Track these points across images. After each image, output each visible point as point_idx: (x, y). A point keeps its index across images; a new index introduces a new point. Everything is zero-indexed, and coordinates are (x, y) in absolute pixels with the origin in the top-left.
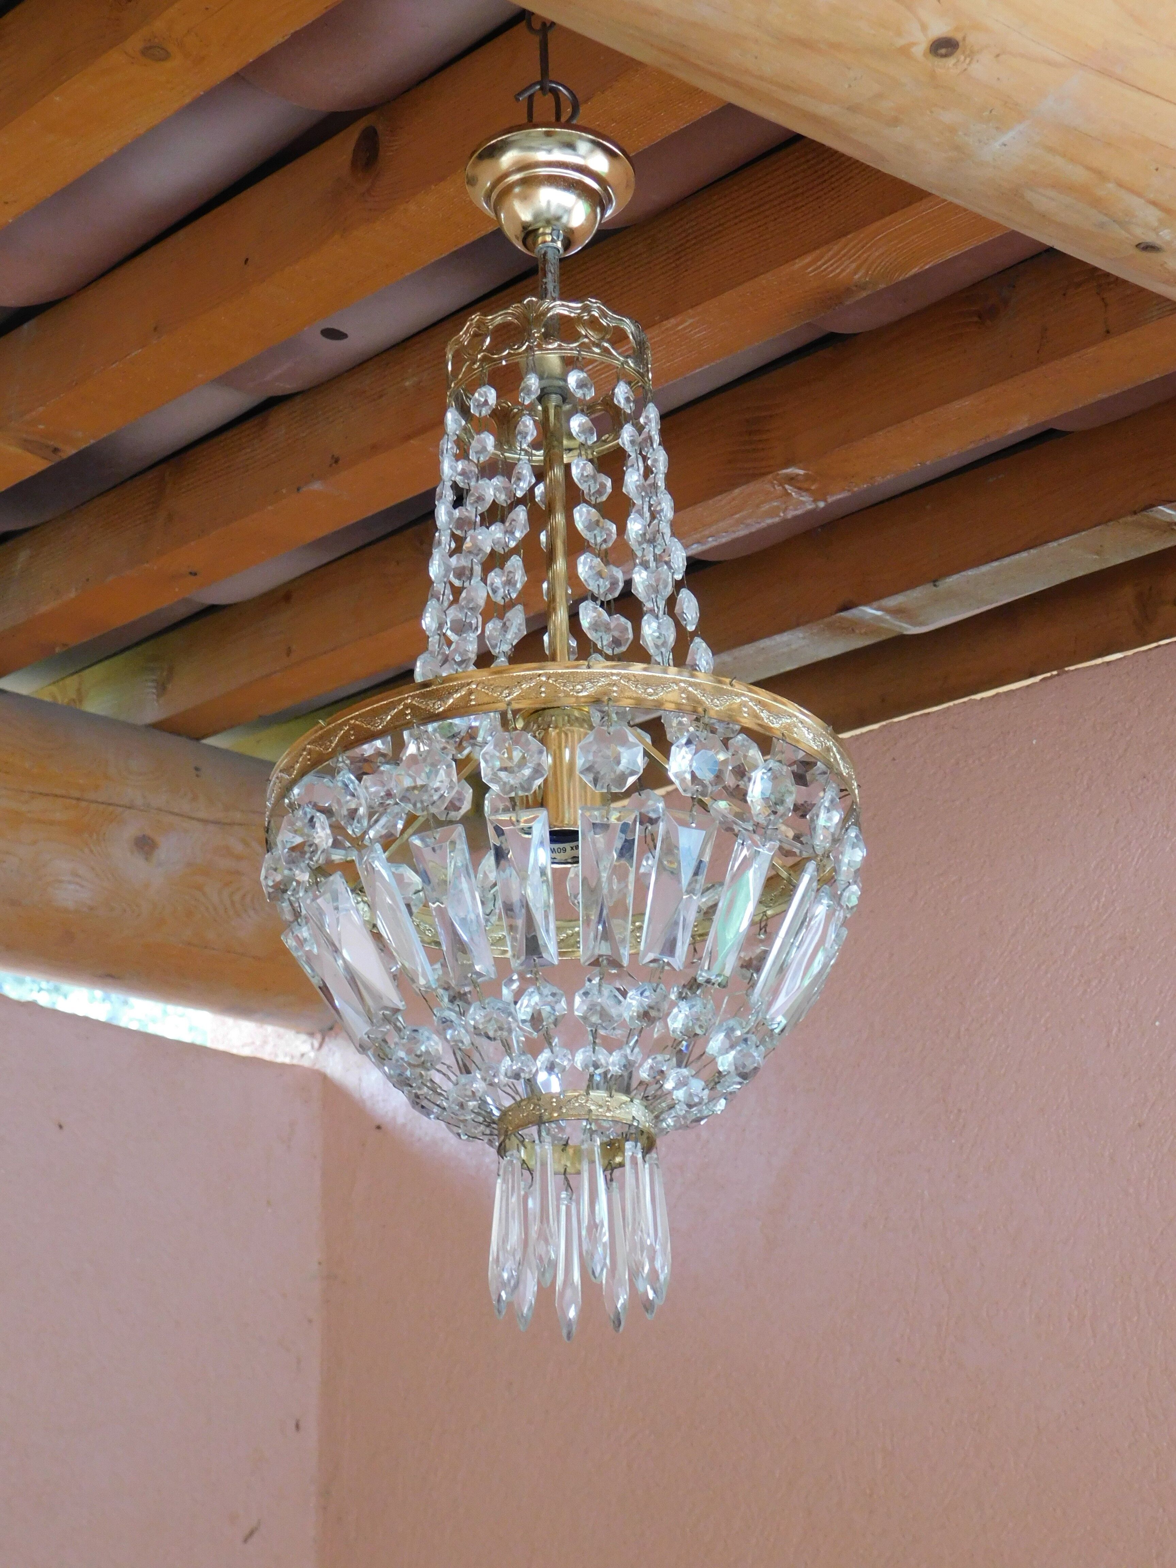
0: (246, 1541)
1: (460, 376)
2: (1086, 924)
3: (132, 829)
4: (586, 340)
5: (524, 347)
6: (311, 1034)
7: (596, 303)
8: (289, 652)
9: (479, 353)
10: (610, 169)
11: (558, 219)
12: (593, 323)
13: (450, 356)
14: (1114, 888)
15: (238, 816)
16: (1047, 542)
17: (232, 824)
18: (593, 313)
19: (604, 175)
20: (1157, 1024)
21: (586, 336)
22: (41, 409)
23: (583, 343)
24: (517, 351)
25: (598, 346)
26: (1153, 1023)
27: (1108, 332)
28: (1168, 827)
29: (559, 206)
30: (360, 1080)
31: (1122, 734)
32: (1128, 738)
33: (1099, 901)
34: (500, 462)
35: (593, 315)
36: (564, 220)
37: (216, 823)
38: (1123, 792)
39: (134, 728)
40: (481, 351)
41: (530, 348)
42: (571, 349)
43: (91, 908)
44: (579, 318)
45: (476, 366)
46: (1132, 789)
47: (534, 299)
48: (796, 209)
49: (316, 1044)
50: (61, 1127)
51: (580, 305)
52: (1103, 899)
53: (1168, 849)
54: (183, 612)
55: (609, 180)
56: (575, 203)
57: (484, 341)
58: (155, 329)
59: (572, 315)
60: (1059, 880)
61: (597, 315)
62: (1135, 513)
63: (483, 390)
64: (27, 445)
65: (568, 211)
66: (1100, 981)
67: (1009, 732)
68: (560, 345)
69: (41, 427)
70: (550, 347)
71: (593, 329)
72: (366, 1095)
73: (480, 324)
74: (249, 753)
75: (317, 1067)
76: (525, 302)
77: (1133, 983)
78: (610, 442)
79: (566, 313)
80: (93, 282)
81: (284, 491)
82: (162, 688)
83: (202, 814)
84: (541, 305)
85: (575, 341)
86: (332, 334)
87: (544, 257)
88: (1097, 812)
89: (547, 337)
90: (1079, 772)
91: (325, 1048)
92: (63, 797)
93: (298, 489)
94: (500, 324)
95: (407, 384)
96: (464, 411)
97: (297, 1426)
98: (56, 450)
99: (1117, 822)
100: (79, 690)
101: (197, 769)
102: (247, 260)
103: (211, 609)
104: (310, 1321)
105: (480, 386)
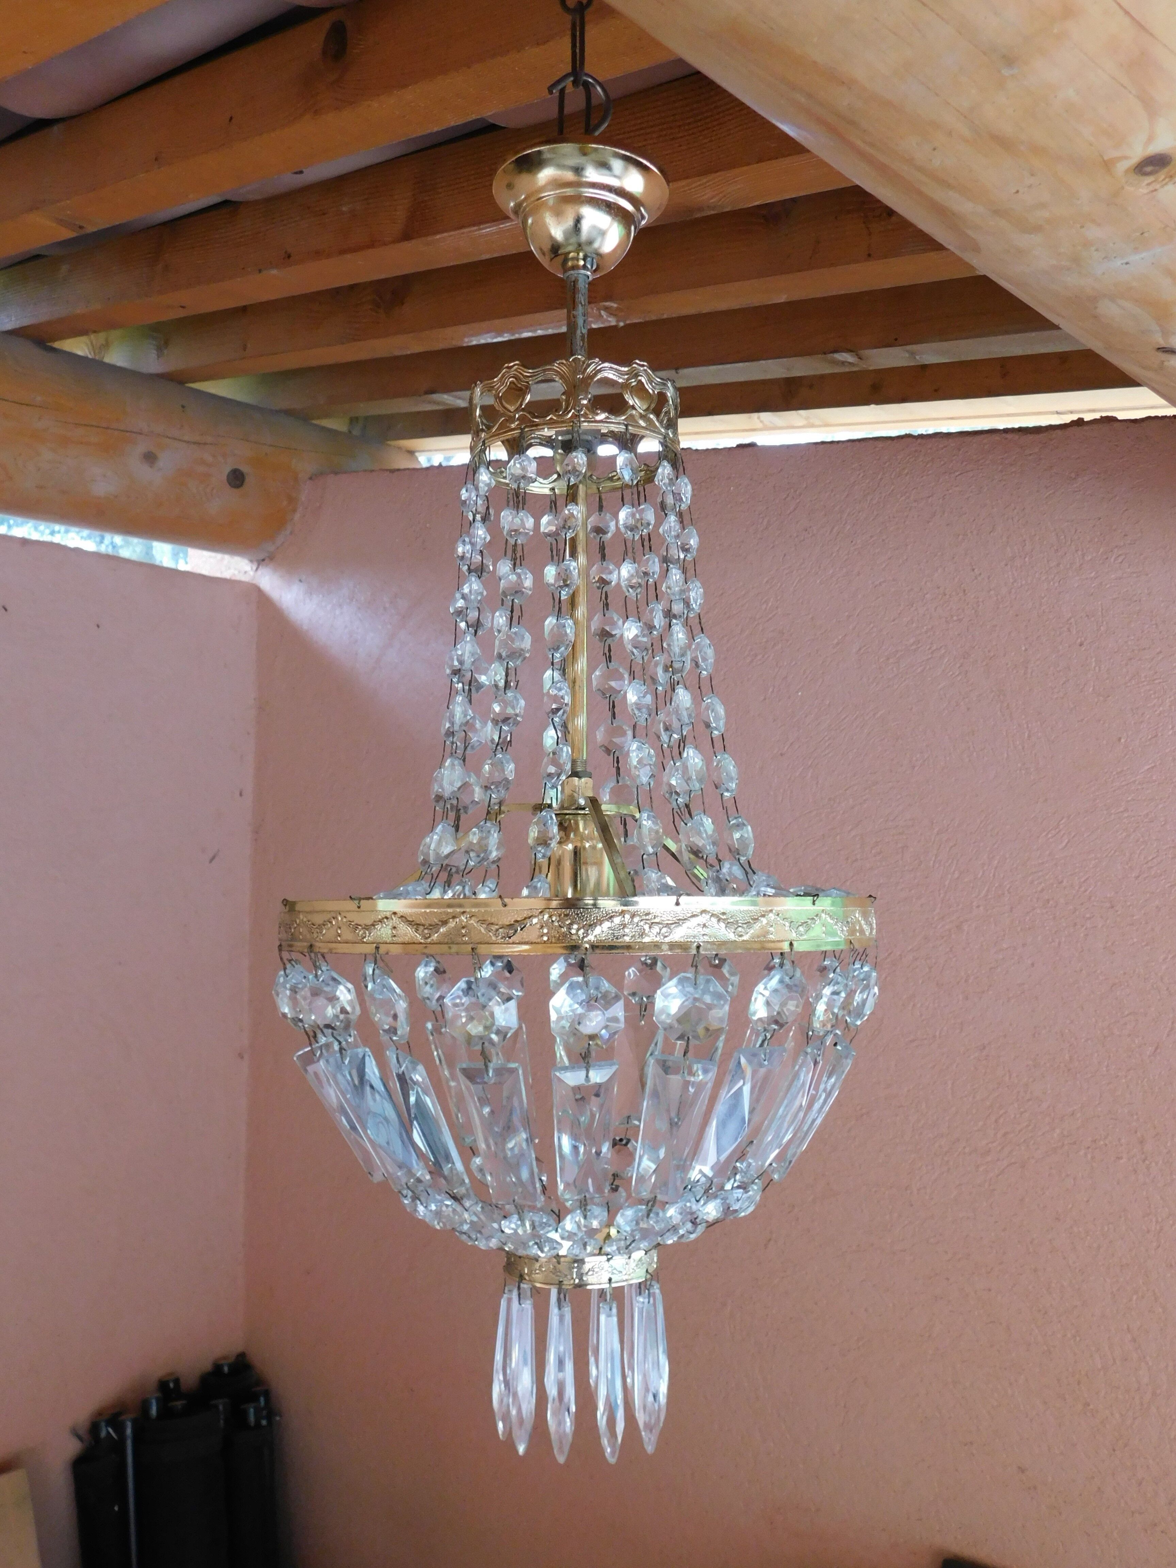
0: (211, 861)
2: (758, 617)
3: (142, 447)
4: (634, 411)
5: (569, 416)
6: (251, 561)
7: (643, 366)
8: (245, 348)
9: (518, 410)
10: (646, 187)
11: (590, 243)
12: (640, 390)
14: (779, 598)
15: (209, 439)
16: (759, 360)
17: (205, 444)
18: (640, 378)
19: (638, 196)
20: (800, 694)
21: (633, 407)
22: (68, 202)
23: (631, 415)
24: (561, 419)
25: (644, 418)
26: (797, 692)
27: (869, 255)
28: (820, 567)
29: (594, 227)
30: (281, 597)
31: (793, 497)
32: (798, 501)
33: (767, 605)
35: (640, 381)
36: (596, 245)
37: (195, 443)
38: (791, 537)
39: (142, 375)
40: (520, 408)
41: (576, 416)
42: (619, 423)
43: (116, 497)
44: (626, 386)
45: (513, 426)
46: (797, 536)
47: (580, 357)
48: (673, 139)
49: (255, 568)
50: (98, 626)
51: (626, 369)
52: (770, 604)
53: (818, 582)
55: (643, 200)
56: (610, 226)
57: (525, 397)
58: (156, 159)
59: (620, 381)
60: (741, 584)
61: (643, 380)
62: (825, 353)
64: (60, 222)
65: (603, 233)
66: (763, 656)
67: (715, 478)
69: (68, 212)
70: (598, 417)
71: (641, 398)
72: (284, 607)
75: (254, 582)
77: (785, 664)
79: (614, 378)
80: (106, 104)
82: (160, 351)
83: (186, 438)
84: (589, 365)
85: (623, 414)
87: (574, 285)
88: (772, 546)
90: (761, 516)
91: (259, 572)
92: (96, 427)
93: (260, 272)
97: (241, 795)
98: (81, 227)
99: (785, 555)
102: (231, 117)
104: (248, 734)
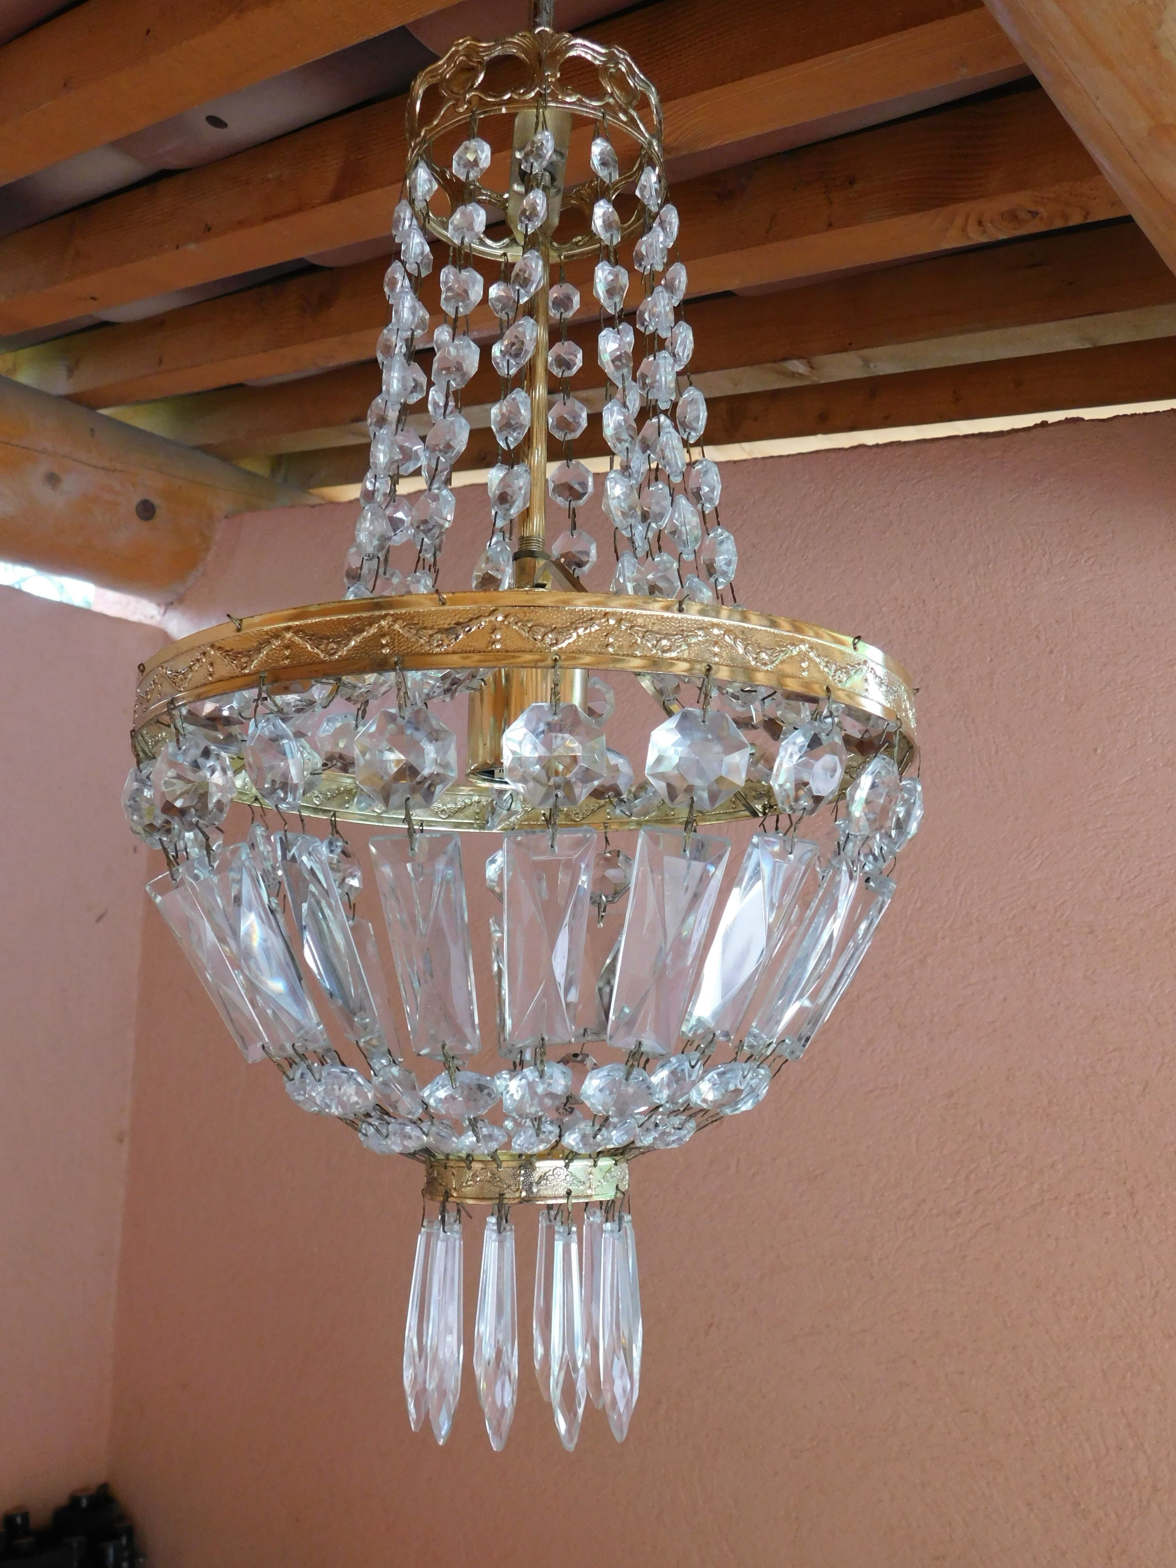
0: (97, 922)
1: (435, 123)
4: (611, 100)
5: (533, 94)
6: (159, 605)
7: (623, 53)
8: (161, 362)
9: (468, 91)
13: (421, 92)
15: (118, 466)
18: (620, 66)
21: (612, 95)
23: (608, 104)
24: (523, 98)
25: (626, 113)
34: (451, 249)
35: (620, 69)
37: (104, 469)
39: (49, 396)
40: (471, 88)
41: (540, 96)
42: (594, 109)
44: (604, 69)
45: (461, 110)
47: (547, 29)
49: (162, 612)
51: (603, 51)
54: (88, 322)
57: (477, 77)
58: (65, 85)
59: (597, 62)
61: (624, 70)
62: (775, 361)
63: (474, 143)
68: (579, 100)
70: (568, 99)
71: (620, 89)
73: (471, 52)
74: (129, 422)
75: (161, 626)
76: (537, 31)
78: (581, 246)
79: (589, 58)
81: (166, 246)
82: (71, 372)
83: (94, 462)
84: (557, 40)
85: (599, 98)
86: (216, 122)
89: (563, 84)
91: (167, 616)
93: (177, 247)
94: (499, 56)
95: (270, 176)
96: (440, 171)
100: (14, 364)
101: (92, 430)
102: (149, 31)
103: (105, 324)
105: (470, 137)
